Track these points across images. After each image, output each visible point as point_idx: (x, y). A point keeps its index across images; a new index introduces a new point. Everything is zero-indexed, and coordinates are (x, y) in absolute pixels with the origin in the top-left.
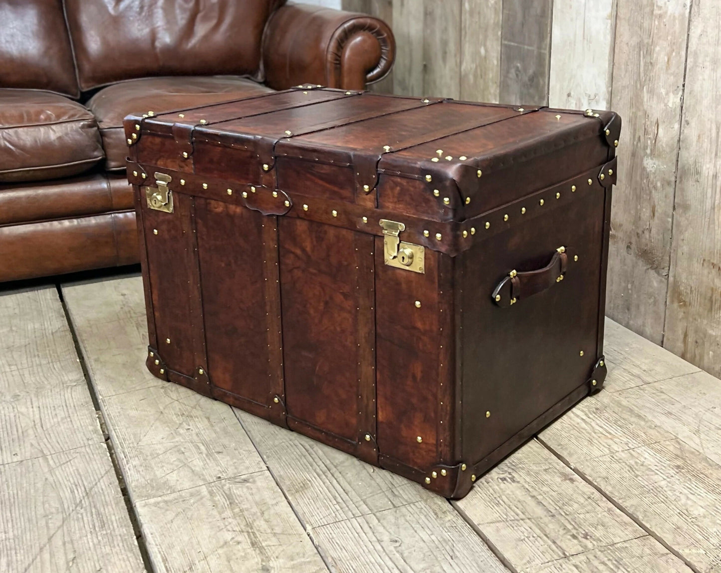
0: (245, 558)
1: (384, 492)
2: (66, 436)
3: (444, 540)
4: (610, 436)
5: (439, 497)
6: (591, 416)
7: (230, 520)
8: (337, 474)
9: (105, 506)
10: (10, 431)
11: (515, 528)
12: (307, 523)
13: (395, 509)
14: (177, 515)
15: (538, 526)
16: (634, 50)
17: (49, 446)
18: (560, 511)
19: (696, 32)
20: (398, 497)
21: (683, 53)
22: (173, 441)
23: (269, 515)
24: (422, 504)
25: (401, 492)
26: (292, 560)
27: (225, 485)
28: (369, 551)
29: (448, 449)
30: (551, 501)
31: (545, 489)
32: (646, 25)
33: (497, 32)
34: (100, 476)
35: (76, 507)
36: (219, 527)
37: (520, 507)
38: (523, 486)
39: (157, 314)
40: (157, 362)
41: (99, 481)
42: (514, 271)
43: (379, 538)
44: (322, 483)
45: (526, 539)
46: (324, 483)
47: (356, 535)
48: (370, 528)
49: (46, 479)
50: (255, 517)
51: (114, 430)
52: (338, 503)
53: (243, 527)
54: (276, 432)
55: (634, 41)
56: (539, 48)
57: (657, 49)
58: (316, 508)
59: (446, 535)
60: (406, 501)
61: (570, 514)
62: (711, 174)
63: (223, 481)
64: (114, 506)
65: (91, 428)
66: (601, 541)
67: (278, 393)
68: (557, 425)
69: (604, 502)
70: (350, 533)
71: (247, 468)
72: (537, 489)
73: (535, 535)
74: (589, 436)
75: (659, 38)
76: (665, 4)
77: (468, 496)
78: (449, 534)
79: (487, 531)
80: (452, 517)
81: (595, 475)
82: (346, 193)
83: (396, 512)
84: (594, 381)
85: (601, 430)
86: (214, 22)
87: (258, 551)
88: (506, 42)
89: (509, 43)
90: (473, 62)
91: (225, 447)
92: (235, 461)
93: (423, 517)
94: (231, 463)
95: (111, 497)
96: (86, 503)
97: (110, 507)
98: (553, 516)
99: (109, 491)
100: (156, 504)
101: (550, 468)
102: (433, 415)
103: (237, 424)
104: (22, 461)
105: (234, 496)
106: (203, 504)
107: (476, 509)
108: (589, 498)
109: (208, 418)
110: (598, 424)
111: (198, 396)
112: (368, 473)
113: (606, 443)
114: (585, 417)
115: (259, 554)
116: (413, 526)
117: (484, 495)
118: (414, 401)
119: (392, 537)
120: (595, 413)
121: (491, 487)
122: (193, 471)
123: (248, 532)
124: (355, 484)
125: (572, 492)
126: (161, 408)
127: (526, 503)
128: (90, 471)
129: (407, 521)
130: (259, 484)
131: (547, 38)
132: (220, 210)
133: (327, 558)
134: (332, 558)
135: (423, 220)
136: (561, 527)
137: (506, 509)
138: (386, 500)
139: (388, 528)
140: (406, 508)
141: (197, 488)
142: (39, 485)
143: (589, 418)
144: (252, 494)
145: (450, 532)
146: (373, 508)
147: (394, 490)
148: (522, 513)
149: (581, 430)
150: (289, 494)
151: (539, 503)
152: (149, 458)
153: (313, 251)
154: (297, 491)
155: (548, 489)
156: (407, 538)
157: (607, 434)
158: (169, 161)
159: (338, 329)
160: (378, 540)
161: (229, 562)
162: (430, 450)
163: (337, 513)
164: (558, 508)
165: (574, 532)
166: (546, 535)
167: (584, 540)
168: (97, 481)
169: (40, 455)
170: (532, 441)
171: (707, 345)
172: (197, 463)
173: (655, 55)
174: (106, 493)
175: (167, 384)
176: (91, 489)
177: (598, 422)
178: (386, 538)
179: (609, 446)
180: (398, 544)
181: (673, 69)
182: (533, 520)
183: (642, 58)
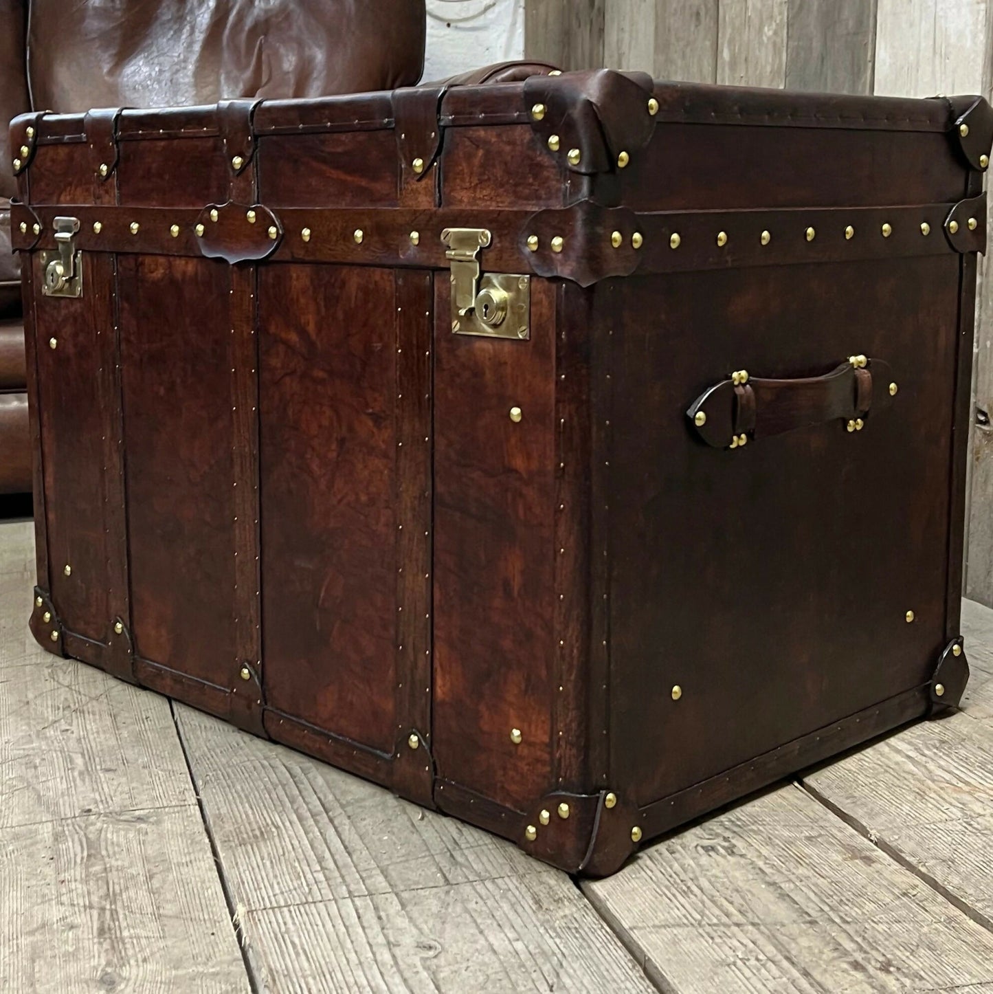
0: (73, 956)
1: (433, 855)
3: (543, 953)
4: (966, 788)
5: (553, 872)
6: (927, 752)
7: (73, 886)
8: (342, 820)
11: (718, 940)
12: (242, 900)
13: (446, 888)
15: (772, 939)
18: (831, 913)
20: (461, 865)
22: (26, 747)
23: (164, 881)
24: (512, 883)
25: (471, 858)
26: (176, 968)
27: (93, 824)
28: (361, 963)
29: (574, 751)
30: (812, 895)
31: (801, 871)
36: (44, 896)
37: (737, 899)
38: (753, 863)
39: (51, 516)
40: (48, 615)
42: (744, 373)
43: (392, 939)
44: (302, 832)
45: (739, 963)
46: (307, 833)
47: (343, 929)
48: (380, 918)
50: (130, 884)
52: (323, 869)
53: (95, 899)
54: (242, 744)
58: (271, 875)
59: (550, 943)
60: (479, 875)
61: (856, 921)
63: (93, 817)
66: (921, 978)
67: (250, 658)
68: (849, 764)
69: (941, 904)
70: (329, 925)
71: (154, 799)
72: (784, 871)
73: (761, 957)
74: (919, 785)
77: (621, 873)
78: (558, 941)
79: (647, 942)
80: (574, 909)
81: (923, 854)
82: (381, 187)
83: (448, 892)
84: (938, 687)
85: (948, 776)
87: (106, 945)
91: (125, 761)
92: (134, 785)
93: (506, 907)
94: (126, 789)
98: (813, 923)
101: (820, 835)
102: (544, 673)
103: (169, 727)
105: (103, 844)
106: (30, 855)
107: (634, 900)
108: (905, 894)
110: (940, 767)
111: (112, 682)
112: (410, 819)
113: (957, 799)
114: (913, 754)
115: (106, 950)
116: (479, 921)
117: (660, 875)
118: (507, 644)
119: (423, 939)
120: (937, 748)
121: (676, 859)
122: (39, 798)
123: (103, 909)
124: (375, 838)
125: (864, 882)
127: (753, 895)
129: (466, 910)
130: (167, 825)
132: (159, 274)
133: (259, 969)
134: (271, 970)
135: (527, 213)
136: (828, 943)
137: (703, 902)
138: (434, 869)
139: (420, 921)
140: (473, 887)
141: (34, 827)
143: (923, 755)
144: (143, 843)
145: (560, 937)
146: (398, 883)
147: (457, 854)
148: (740, 912)
149: (903, 774)
150: (222, 846)
151: (784, 896)
153: (319, 330)
154: (242, 843)
155: (810, 873)
156: (457, 942)
157: (960, 785)
158: (79, 190)
159: (364, 498)
160: (389, 943)
161: (33, 961)
162: (538, 760)
163: (315, 887)
164: (826, 908)
165: (859, 956)
166: (788, 959)
167: (882, 976)
170: (789, 788)
172: (54, 785)
175: (60, 662)
177: (942, 763)
178: (408, 941)
179: (963, 804)
180: (431, 953)
182: (762, 928)
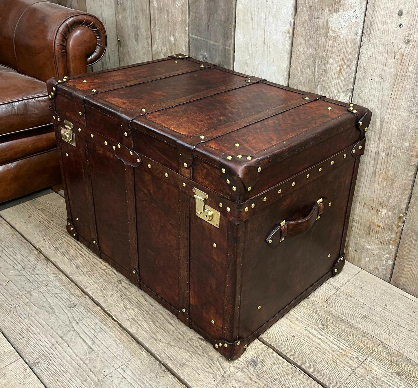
16: (309, 59)
19: (366, 53)
21: (354, 67)
32: (321, 42)
33: (185, 28)
55: (310, 52)
56: (225, 44)
57: (331, 61)
62: (374, 151)
74: (331, 356)
75: (333, 53)
76: (339, 29)
85: (336, 347)
88: (194, 36)
89: (197, 37)
90: (163, 45)
110: (330, 341)
114: (320, 336)
120: (323, 330)
131: (231, 38)
143: (322, 335)
149: (324, 351)
157: (341, 351)
171: (364, 254)
173: (328, 65)
177: (330, 339)
179: (348, 363)
181: (344, 76)
183: (316, 66)
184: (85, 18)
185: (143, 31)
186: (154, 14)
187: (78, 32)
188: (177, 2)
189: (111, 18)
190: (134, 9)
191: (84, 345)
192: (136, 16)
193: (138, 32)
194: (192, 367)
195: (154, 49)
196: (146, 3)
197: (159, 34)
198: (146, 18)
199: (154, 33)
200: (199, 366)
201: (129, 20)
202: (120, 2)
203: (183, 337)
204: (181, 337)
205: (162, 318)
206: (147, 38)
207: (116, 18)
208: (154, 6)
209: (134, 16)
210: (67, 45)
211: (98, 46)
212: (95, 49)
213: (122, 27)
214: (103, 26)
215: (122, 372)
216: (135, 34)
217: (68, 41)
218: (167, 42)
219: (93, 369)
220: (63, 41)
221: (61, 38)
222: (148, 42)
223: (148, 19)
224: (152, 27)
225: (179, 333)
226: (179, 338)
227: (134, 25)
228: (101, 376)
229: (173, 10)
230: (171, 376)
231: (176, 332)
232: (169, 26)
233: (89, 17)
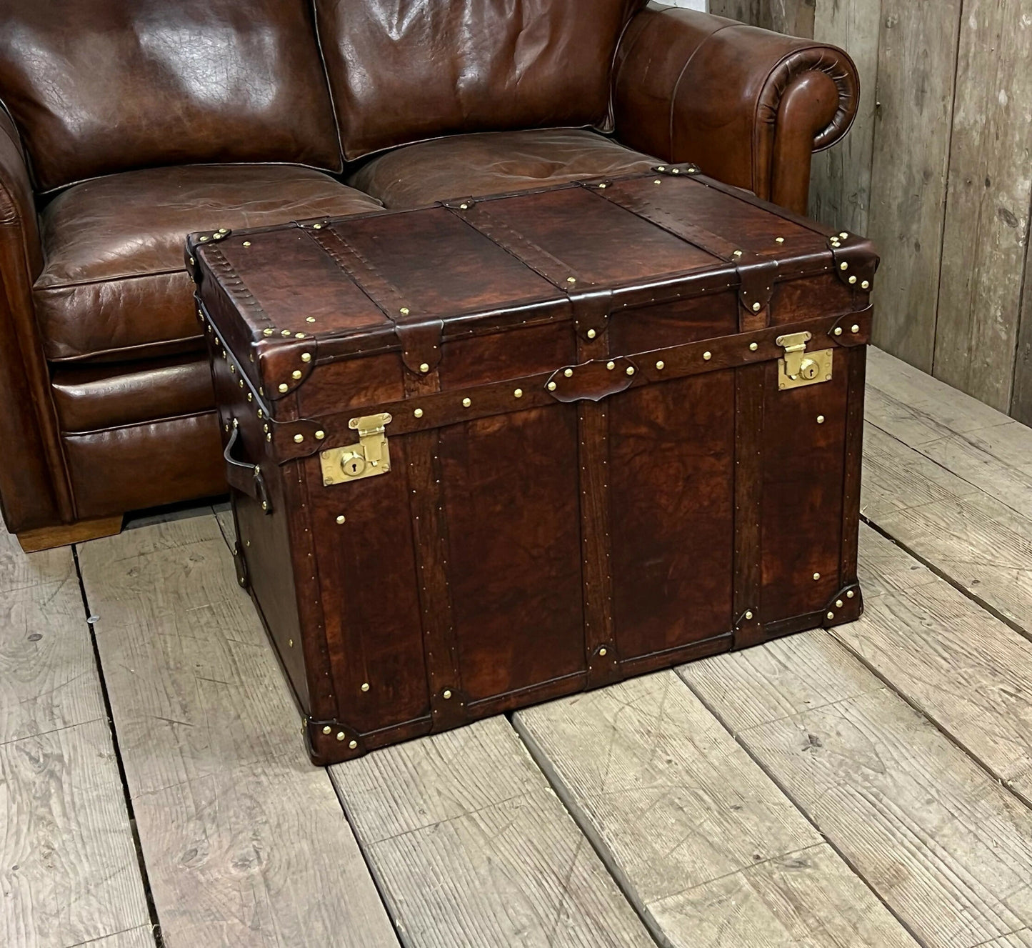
2: (485, 775)
9: (604, 914)
10: (394, 766)
14: (721, 929)
17: (465, 793)
22: (655, 784)
23: (867, 930)
27: (773, 872)
34: (572, 856)
35: (559, 916)
41: (574, 864)
44: (923, 869)
46: (927, 869)
49: (489, 859)
50: (846, 935)
51: (555, 762)
52: (965, 907)
58: (935, 917)
63: (766, 864)
64: (617, 912)
65: (517, 759)
71: (794, 839)
86: (544, 45)
90: (981, 112)
91: (740, 796)
92: (767, 823)
94: (765, 829)
95: (606, 896)
96: (570, 906)
97: (611, 915)
99: (598, 883)
100: (680, 908)
104: (437, 825)
105: (795, 893)
106: (753, 910)
109: (691, 740)
122: (711, 844)
124: (976, 869)
126: (611, 720)
128: (550, 843)
130: (825, 869)
141: (732, 878)
142: (483, 871)
144: (822, 890)
150: (879, 888)
152: (631, 816)
154: (892, 886)
163: (972, 927)
168: (570, 863)
169: (460, 813)
172: (712, 829)
174: (594, 888)
176: (568, 878)
184: (823, 53)
185: (937, 83)
186: (968, 44)
187: (803, 84)
188: (1024, 17)
189: (866, 57)
190: (921, 37)
191: (770, 657)
192: (925, 50)
193: (926, 84)
194: (982, 729)
195: (957, 120)
196: (951, 22)
197: (974, 87)
198: (948, 56)
199: (961, 86)
200: (997, 730)
201: (907, 58)
202: (892, 23)
203: (968, 682)
204: (963, 681)
205: (926, 647)
206: (944, 98)
207: (878, 56)
208: (969, 29)
209: (921, 50)
210: (781, 107)
211: (839, 113)
212: (833, 118)
213: (889, 76)
214: (855, 70)
215: (842, 711)
216: (917, 91)
217: (784, 98)
218: (989, 106)
219: (787, 695)
220: (774, 102)
221: (771, 95)
222: (944, 106)
223: (953, 56)
224: (959, 73)
225: (959, 674)
226: (959, 683)
227: (919, 69)
228: (803, 708)
229: (1012, 34)
230: (938, 734)
231: (953, 671)
232: (999, 69)
233: (830, 51)
